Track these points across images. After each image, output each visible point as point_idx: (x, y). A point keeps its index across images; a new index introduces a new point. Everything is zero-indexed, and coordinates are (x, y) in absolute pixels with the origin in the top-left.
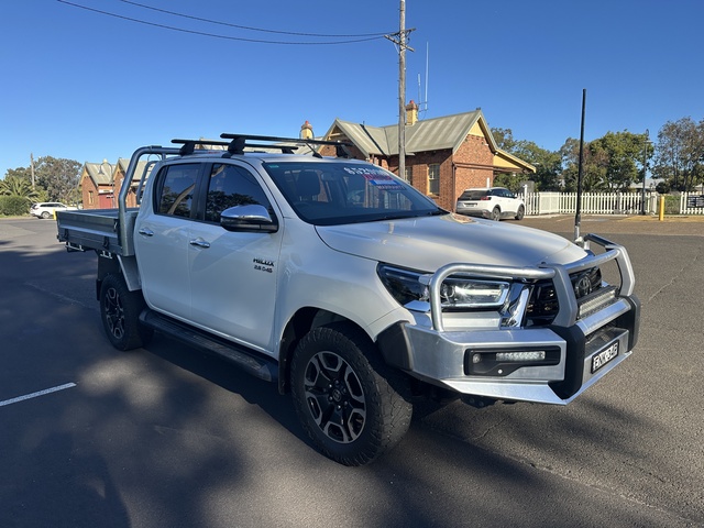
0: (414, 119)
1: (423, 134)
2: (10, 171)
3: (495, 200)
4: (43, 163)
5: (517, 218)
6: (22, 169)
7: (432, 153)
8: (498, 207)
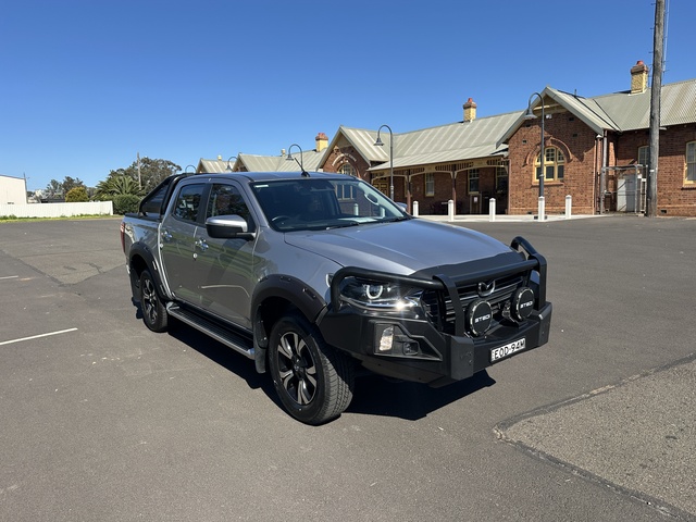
0: (644, 84)
2: (112, 172)
6: (121, 170)
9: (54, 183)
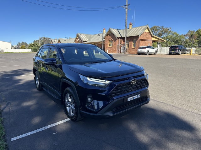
0: (131, 27)
1: (132, 31)
2: (35, 41)
3: (147, 49)
4: (42, 39)
5: (154, 54)
6: (37, 40)
7: (134, 37)
8: (148, 51)
9: (19, 43)
